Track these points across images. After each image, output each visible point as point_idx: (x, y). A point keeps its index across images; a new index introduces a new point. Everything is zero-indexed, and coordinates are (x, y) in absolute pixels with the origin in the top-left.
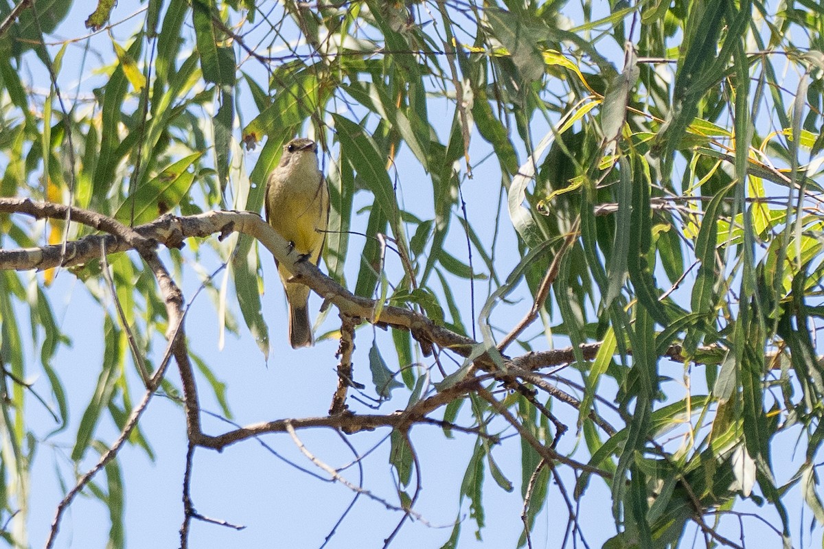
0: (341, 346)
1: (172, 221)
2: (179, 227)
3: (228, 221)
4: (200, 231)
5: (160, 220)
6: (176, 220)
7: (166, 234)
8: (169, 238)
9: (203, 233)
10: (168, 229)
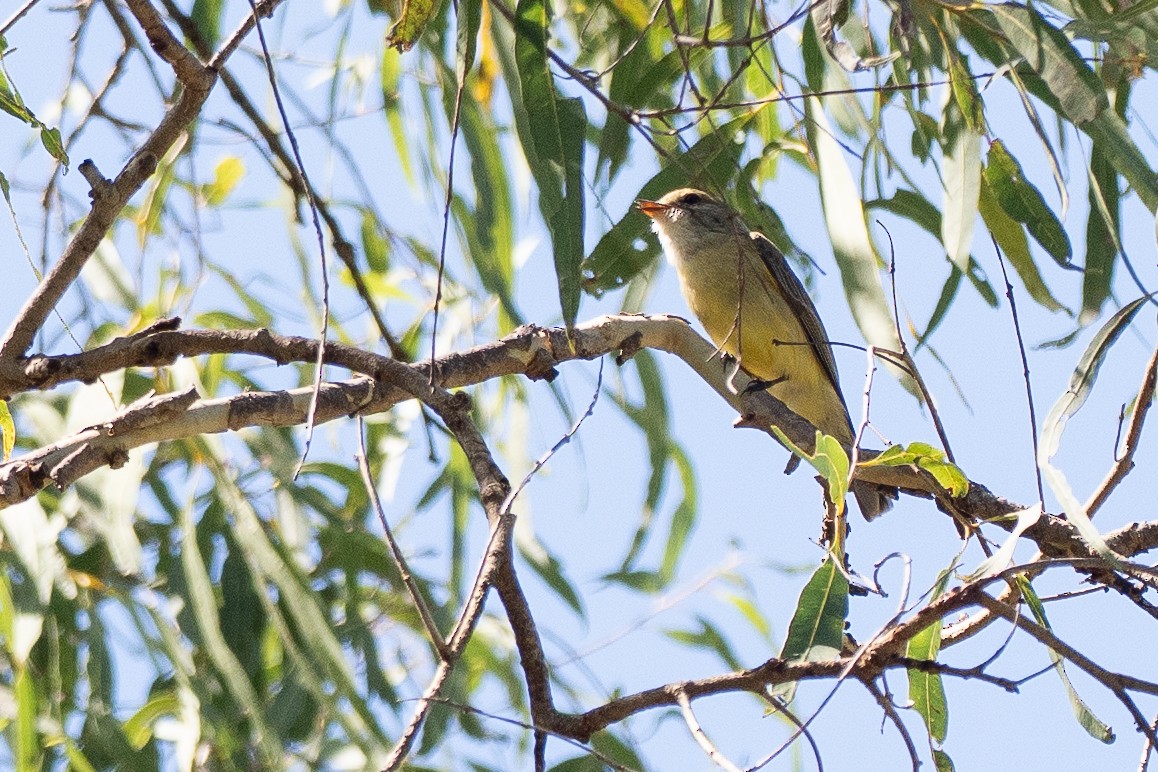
0: (826, 528)
1: (534, 335)
2: (547, 345)
3: (631, 332)
4: (584, 351)
5: (515, 336)
6: (542, 334)
7: (525, 357)
8: (529, 364)
9: (589, 353)
10: (527, 350)
